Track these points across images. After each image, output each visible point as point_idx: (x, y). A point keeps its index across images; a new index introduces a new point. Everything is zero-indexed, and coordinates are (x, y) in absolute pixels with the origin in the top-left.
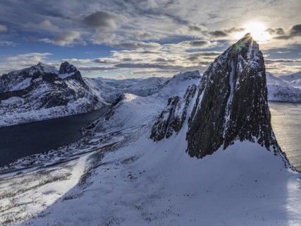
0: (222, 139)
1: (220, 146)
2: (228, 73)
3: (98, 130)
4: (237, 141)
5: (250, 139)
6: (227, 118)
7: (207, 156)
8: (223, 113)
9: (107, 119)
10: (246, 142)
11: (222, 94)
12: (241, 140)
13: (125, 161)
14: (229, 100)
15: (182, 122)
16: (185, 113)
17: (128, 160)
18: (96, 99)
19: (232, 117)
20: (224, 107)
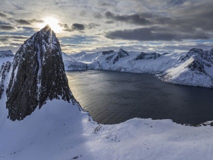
0: (37, 101)
1: (36, 107)
2: (35, 52)
4: (48, 101)
5: (57, 97)
6: (39, 85)
7: (27, 117)
8: (35, 82)
10: (55, 100)
11: (33, 68)
12: (51, 100)
14: (39, 72)
19: (43, 84)
20: (36, 77)
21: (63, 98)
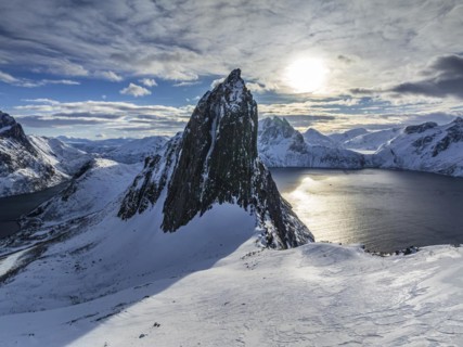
0: (199, 204)
1: (196, 213)
2: (207, 119)
3: (49, 217)
4: (216, 205)
5: (230, 200)
6: (206, 176)
7: (182, 228)
8: (200, 170)
9: (65, 199)
10: (226, 204)
11: (199, 146)
12: (221, 203)
13: (77, 251)
14: (209, 153)
15: (160, 189)
16: (164, 176)
17: (81, 249)
18: (49, 170)
19: (211, 175)
20: (202, 162)
21: (239, 203)
